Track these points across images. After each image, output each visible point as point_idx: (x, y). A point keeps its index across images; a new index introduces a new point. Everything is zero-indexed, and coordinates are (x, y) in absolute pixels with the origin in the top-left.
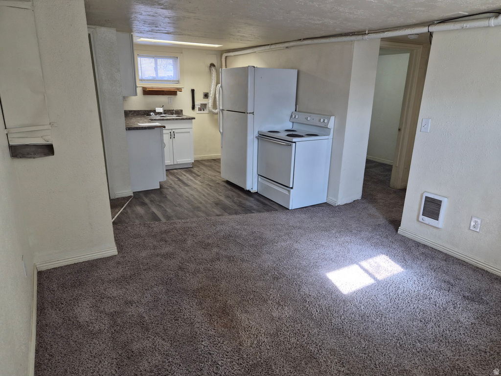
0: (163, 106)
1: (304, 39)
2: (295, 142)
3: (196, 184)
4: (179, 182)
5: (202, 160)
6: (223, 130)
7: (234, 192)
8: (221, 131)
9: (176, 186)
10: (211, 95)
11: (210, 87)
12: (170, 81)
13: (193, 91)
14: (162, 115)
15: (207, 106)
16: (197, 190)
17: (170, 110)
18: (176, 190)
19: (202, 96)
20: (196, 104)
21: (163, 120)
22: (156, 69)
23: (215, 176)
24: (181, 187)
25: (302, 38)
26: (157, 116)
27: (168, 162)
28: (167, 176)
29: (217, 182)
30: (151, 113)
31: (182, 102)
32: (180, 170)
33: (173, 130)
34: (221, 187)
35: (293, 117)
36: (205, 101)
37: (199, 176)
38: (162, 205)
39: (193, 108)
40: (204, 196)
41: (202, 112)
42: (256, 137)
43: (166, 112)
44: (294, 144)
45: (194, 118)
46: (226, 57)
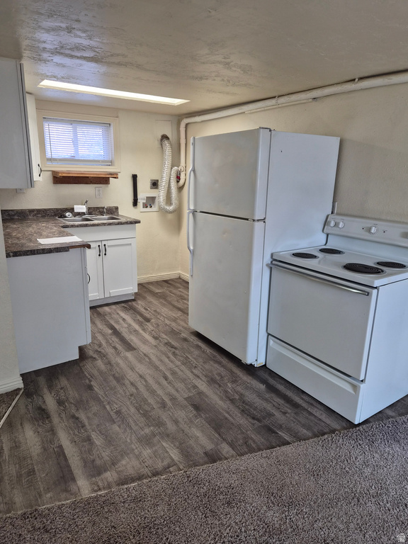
0: (86, 202)
1: (361, 79)
2: (376, 288)
3: (145, 342)
4: (115, 339)
5: (149, 283)
6: (194, 246)
7: (219, 363)
8: (192, 248)
9: (110, 351)
10: (163, 185)
11: (161, 172)
12: (98, 161)
13: (135, 177)
14: (84, 217)
15: (157, 200)
16: (151, 362)
17: (98, 208)
18: (109, 363)
19: (149, 184)
20: (139, 197)
21: (86, 225)
22: (75, 142)
23: (175, 320)
24: (118, 353)
25: (357, 77)
26: (77, 218)
27: (95, 294)
28: (93, 322)
29: (183, 335)
30: (67, 214)
31: (118, 195)
32: (114, 307)
33: (104, 243)
34: (192, 350)
35: (332, 224)
36: (153, 193)
37: (148, 320)
38: (82, 416)
39: (135, 203)
40: (166, 378)
41: (149, 209)
42: (267, 265)
43: (91, 211)
44: (375, 291)
45: (139, 222)
46: (187, 125)
